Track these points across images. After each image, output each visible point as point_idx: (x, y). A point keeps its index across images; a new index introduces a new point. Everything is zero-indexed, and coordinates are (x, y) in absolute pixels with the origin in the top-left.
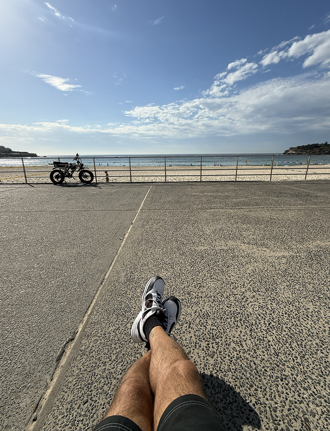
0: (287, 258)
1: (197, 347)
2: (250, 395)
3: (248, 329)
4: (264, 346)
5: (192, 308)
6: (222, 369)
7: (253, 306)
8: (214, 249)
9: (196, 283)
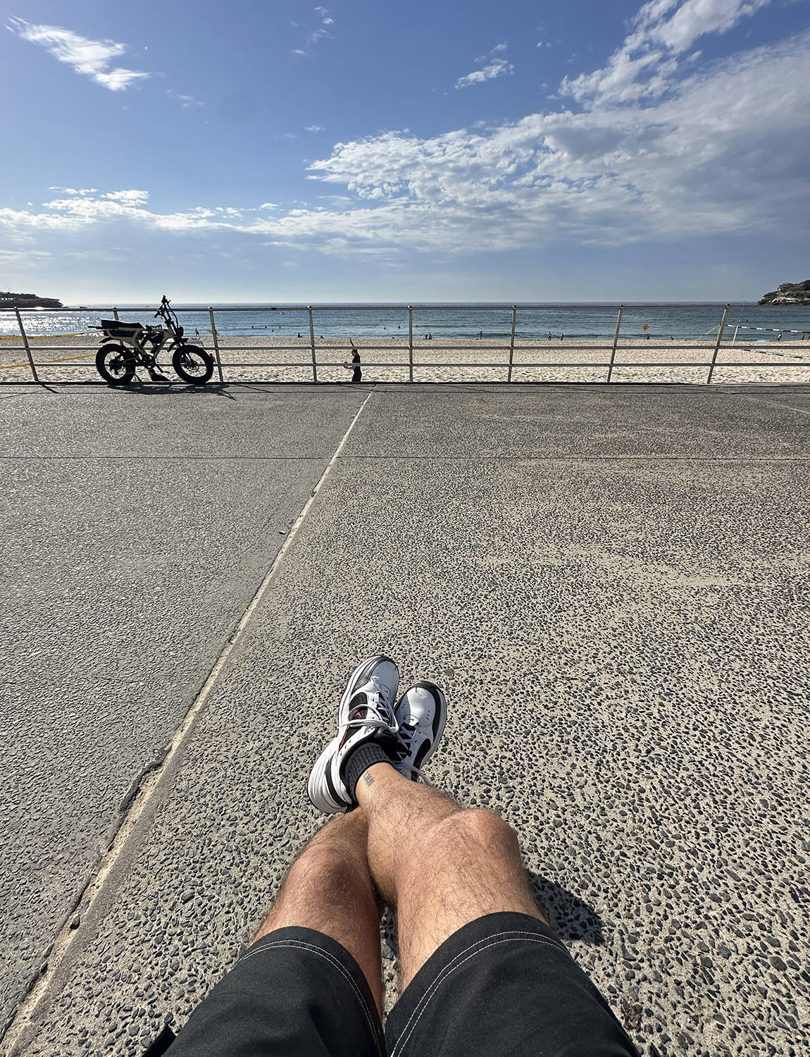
0: (721, 593)
3: (593, 760)
4: (627, 801)
7: (613, 707)
8: (526, 563)
9: (470, 648)
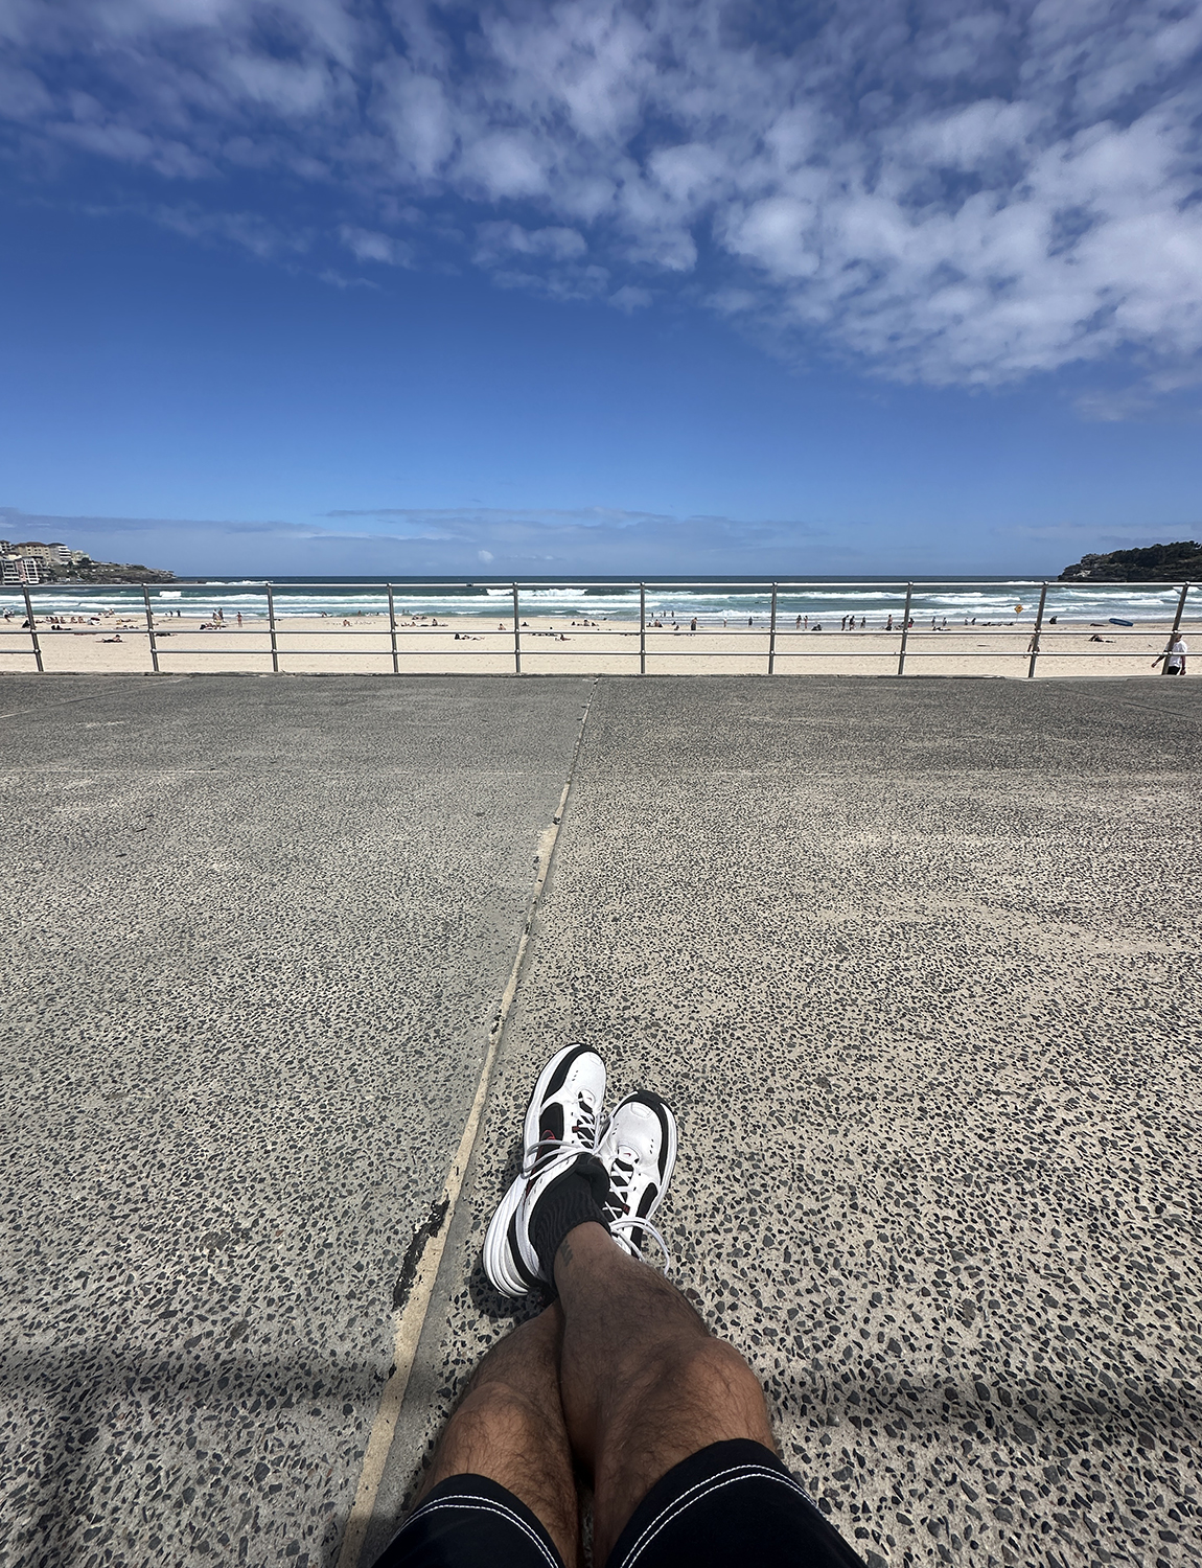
8: (877, 919)
9: (841, 1045)
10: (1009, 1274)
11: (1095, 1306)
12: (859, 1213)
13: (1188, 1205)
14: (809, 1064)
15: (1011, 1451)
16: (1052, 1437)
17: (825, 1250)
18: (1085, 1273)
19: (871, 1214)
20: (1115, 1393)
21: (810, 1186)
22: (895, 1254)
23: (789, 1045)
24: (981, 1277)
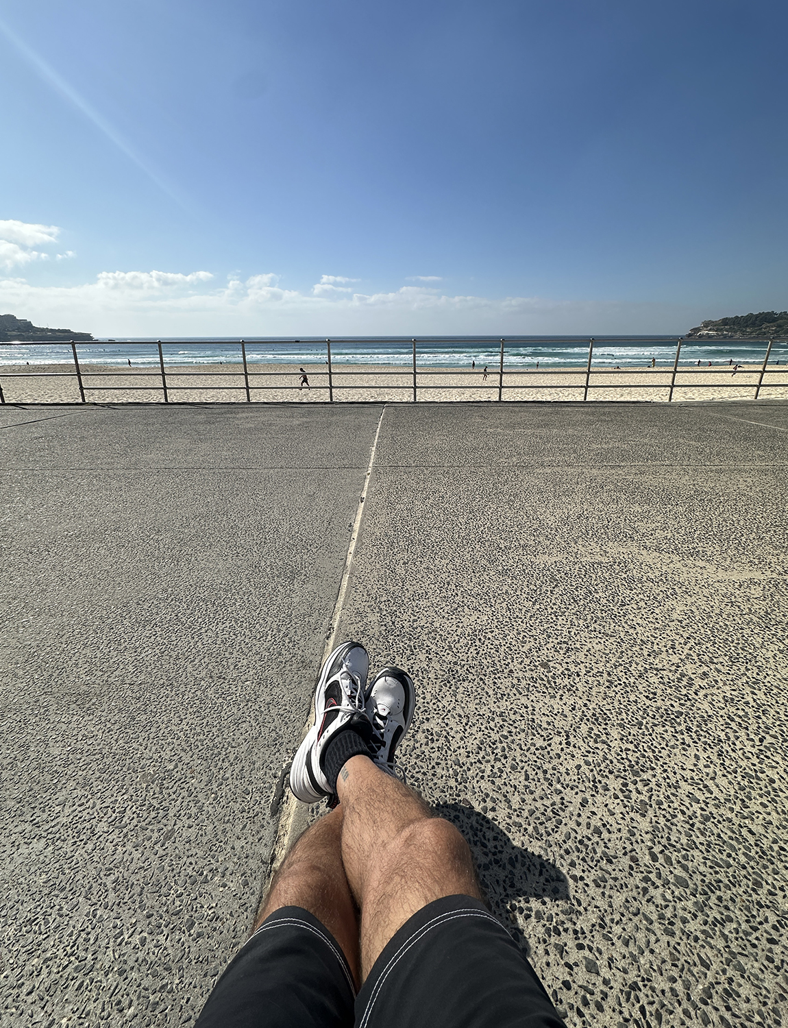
0: (762, 586)
1: (601, 791)
2: (761, 906)
4: (762, 792)
5: (561, 699)
6: (674, 843)
7: (709, 697)
8: (576, 560)
9: (556, 641)
10: (668, 783)
11: (723, 801)
12: (571, 748)
13: (779, 737)
14: (536, 654)
15: (673, 892)
16: (699, 883)
17: (551, 771)
18: (716, 781)
19: (579, 748)
20: (737, 855)
21: (540, 731)
22: (595, 773)
23: (522, 642)
24: (650, 786)
